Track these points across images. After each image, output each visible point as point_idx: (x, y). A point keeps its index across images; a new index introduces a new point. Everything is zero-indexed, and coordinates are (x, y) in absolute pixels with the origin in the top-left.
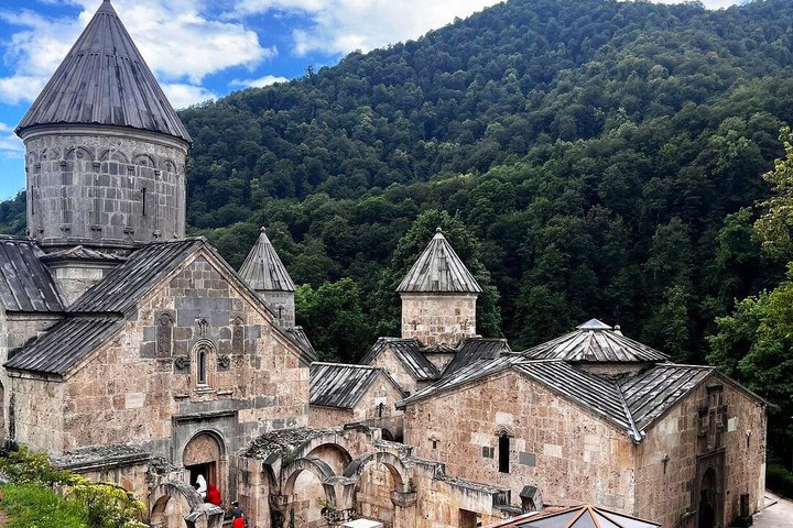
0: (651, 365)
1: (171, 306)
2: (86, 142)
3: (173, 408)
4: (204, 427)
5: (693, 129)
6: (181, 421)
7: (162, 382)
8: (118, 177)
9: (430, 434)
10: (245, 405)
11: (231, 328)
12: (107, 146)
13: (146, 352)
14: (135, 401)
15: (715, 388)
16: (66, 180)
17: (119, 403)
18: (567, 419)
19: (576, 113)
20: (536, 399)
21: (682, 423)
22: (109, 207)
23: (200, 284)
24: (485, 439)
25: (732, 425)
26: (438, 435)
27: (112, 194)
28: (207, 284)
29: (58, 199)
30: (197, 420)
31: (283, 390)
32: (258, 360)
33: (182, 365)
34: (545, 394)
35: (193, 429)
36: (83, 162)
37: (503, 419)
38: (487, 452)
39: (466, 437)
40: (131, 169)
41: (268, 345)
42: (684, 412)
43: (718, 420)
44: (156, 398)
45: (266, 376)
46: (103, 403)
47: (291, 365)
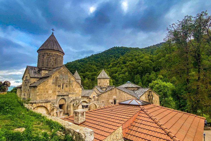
0: (139, 88)
1: (58, 76)
2: (47, 52)
3: (57, 94)
4: (63, 97)
5: (139, 62)
6: (59, 96)
7: (55, 89)
8: (52, 57)
9: (102, 100)
10: (70, 94)
11: (68, 80)
12: (50, 52)
13: (53, 83)
14: (50, 92)
15: (150, 92)
16: (43, 58)
17: (47, 92)
18: (126, 96)
19: (123, 61)
20: (120, 93)
21: (146, 97)
22: (50, 62)
23: (63, 73)
24: (111, 101)
25: (154, 98)
26: (103, 100)
27: (50, 60)
28: (64, 73)
29: (42, 61)
30: (62, 96)
31: (77, 92)
32: (73, 86)
33: (59, 86)
34: (121, 92)
35: (61, 97)
36: (46, 55)
37: (114, 97)
38: (112, 103)
39: (108, 101)
40: (54, 56)
41: (75, 84)
42: (146, 95)
43: (151, 98)
44: (54, 92)
45: (74, 89)
46: (44, 92)
47: (78, 87)
